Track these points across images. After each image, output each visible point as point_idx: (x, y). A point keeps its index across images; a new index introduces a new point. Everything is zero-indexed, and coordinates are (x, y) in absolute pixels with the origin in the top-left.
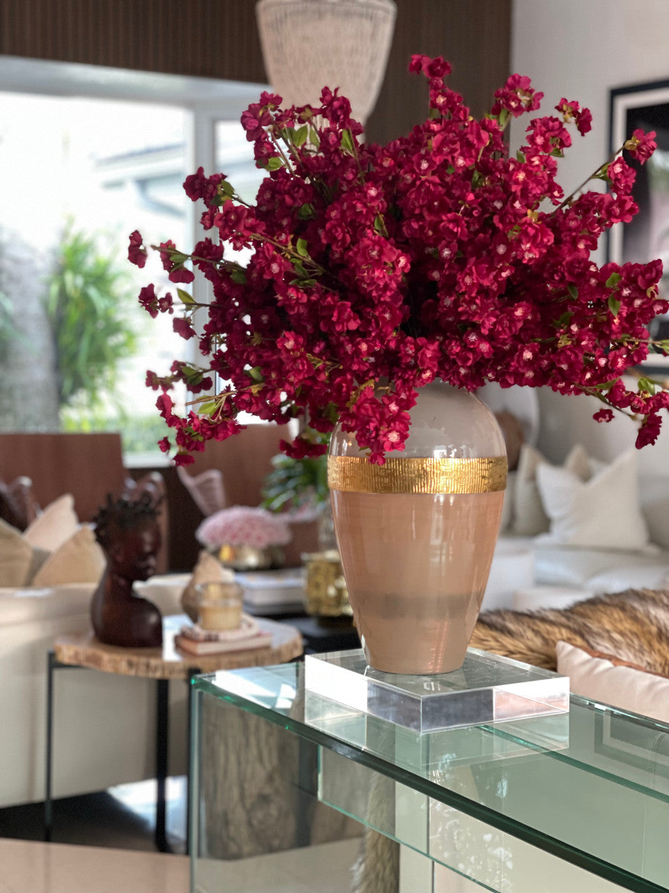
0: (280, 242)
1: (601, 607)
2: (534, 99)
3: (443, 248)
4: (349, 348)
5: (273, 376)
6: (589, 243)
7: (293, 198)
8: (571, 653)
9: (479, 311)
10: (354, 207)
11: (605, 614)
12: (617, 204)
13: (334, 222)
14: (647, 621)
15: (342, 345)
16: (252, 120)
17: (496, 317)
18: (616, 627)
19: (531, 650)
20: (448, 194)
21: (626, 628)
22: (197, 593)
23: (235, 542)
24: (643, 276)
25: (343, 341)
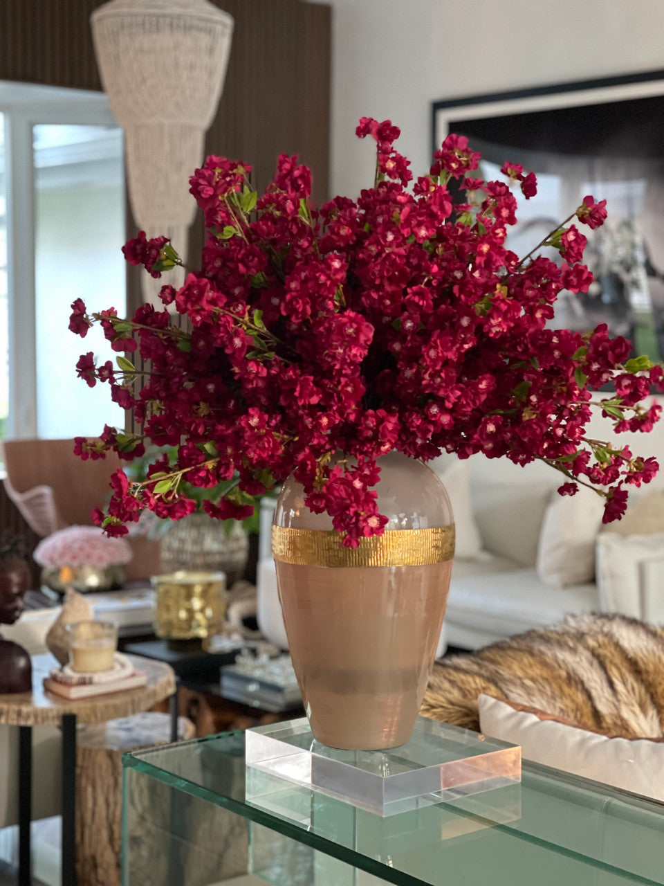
0: (238, 313)
1: (510, 653)
2: (471, 160)
3: (405, 320)
4: (308, 421)
5: (229, 451)
6: (547, 312)
7: (246, 266)
8: (494, 706)
9: (444, 385)
10: (318, 279)
11: (515, 659)
12: (574, 274)
13: (294, 294)
14: (556, 666)
15: (301, 418)
16: (208, 188)
17: (461, 390)
18: (527, 673)
19: (452, 703)
20: (408, 264)
21: (537, 675)
22: (66, 633)
23: (76, 564)
24: (613, 352)
25: (302, 416)
